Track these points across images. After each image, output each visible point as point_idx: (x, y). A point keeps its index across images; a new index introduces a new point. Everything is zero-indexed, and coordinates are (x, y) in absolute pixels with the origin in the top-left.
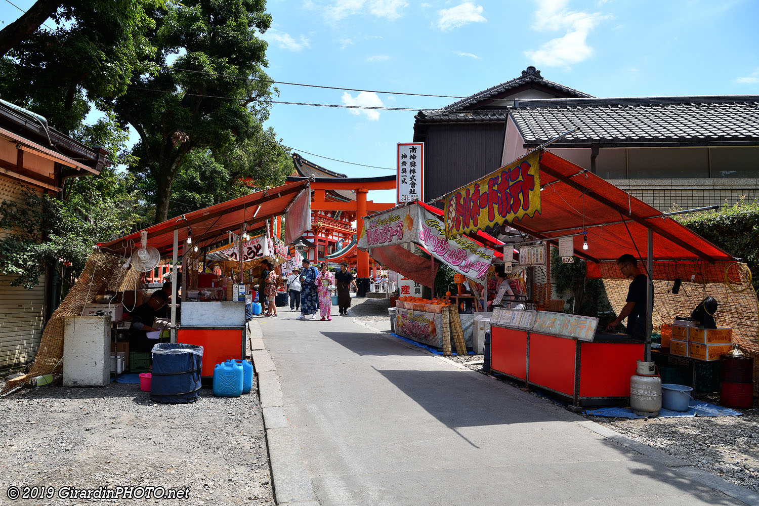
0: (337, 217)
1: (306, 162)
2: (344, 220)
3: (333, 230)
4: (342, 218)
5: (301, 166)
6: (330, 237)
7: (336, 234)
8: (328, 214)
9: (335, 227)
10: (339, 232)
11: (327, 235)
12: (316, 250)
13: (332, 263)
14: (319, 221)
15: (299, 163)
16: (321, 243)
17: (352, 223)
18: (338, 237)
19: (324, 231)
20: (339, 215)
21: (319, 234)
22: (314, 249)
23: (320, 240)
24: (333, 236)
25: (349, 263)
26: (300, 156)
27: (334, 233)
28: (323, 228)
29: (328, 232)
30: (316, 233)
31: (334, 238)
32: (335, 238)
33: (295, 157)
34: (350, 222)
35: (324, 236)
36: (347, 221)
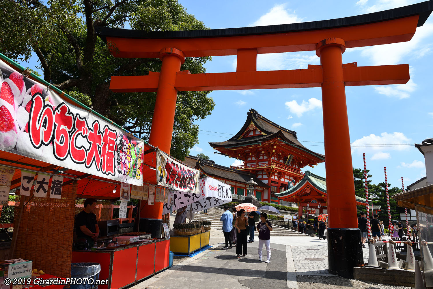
0: (288, 162)
1: (262, 117)
2: (294, 166)
3: (284, 173)
4: (292, 164)
5: (257, 119)
6: (282, 180)
7: (288, 177)
8: (280, 160)
9: (286, 171)
10: (290, 176)
11: (280, 178)
12: (269, 189)
13: (283, 202)
14: (272, 164)
15: (255, 116)
16: (274, 184)
17: (301, 169)
18: (290, 180)
19: (276, 174)
20: (290, 162)
21: (272, 176)
22: (268, 189)
23: (273, 182)
24: (285, 178)
25: (301, 201)
26: (256, 112)
27: (286, 177)
28: (276, 171)
29: (281, 175)
30: (270, 175)
31: (285, 180)
32: (287, 181)
33: (252, 112)
34: (299, 168)
35: (276, 178)
36: (297, 167)
